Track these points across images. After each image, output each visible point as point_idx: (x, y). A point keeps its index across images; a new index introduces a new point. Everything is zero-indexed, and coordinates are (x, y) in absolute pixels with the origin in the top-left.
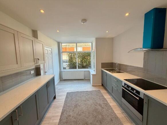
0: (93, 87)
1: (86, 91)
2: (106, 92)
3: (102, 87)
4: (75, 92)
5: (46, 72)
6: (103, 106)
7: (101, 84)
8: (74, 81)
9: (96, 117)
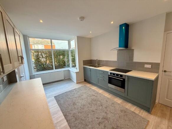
0: (78, 84)
1: (74, 89)
2: (91, 85)
3: (85, 82)
4: (64, 93)
5: (22, 77)
6: (96, 95)
7: (84, 80)
8: (54, 84)
9: (96, 104)
